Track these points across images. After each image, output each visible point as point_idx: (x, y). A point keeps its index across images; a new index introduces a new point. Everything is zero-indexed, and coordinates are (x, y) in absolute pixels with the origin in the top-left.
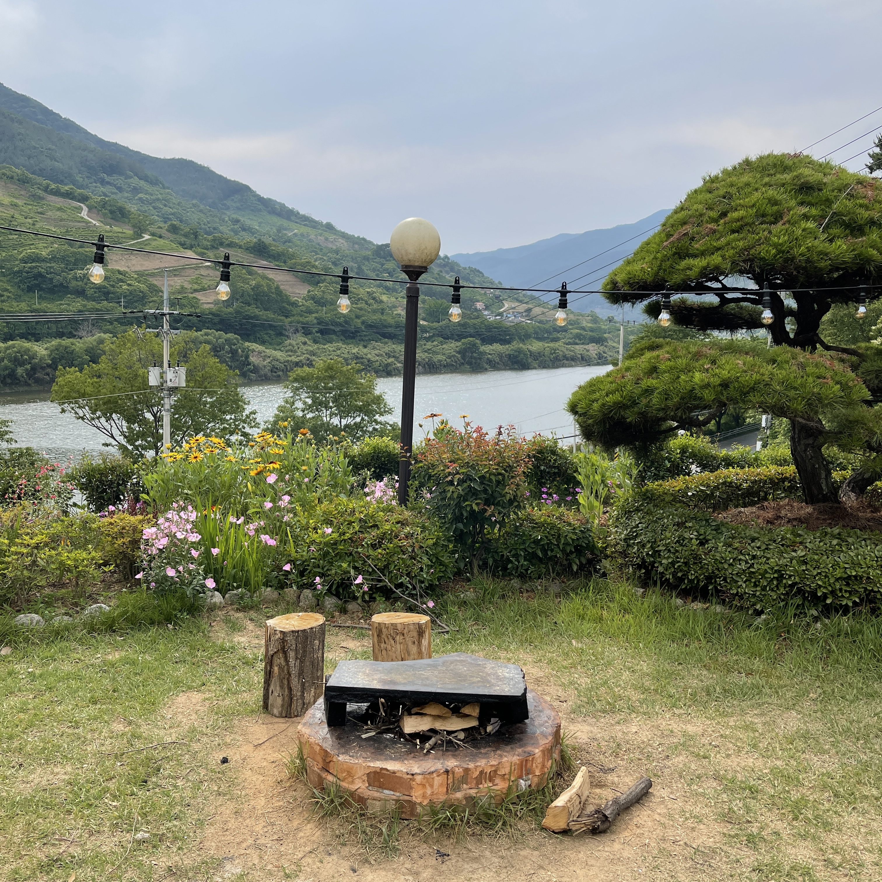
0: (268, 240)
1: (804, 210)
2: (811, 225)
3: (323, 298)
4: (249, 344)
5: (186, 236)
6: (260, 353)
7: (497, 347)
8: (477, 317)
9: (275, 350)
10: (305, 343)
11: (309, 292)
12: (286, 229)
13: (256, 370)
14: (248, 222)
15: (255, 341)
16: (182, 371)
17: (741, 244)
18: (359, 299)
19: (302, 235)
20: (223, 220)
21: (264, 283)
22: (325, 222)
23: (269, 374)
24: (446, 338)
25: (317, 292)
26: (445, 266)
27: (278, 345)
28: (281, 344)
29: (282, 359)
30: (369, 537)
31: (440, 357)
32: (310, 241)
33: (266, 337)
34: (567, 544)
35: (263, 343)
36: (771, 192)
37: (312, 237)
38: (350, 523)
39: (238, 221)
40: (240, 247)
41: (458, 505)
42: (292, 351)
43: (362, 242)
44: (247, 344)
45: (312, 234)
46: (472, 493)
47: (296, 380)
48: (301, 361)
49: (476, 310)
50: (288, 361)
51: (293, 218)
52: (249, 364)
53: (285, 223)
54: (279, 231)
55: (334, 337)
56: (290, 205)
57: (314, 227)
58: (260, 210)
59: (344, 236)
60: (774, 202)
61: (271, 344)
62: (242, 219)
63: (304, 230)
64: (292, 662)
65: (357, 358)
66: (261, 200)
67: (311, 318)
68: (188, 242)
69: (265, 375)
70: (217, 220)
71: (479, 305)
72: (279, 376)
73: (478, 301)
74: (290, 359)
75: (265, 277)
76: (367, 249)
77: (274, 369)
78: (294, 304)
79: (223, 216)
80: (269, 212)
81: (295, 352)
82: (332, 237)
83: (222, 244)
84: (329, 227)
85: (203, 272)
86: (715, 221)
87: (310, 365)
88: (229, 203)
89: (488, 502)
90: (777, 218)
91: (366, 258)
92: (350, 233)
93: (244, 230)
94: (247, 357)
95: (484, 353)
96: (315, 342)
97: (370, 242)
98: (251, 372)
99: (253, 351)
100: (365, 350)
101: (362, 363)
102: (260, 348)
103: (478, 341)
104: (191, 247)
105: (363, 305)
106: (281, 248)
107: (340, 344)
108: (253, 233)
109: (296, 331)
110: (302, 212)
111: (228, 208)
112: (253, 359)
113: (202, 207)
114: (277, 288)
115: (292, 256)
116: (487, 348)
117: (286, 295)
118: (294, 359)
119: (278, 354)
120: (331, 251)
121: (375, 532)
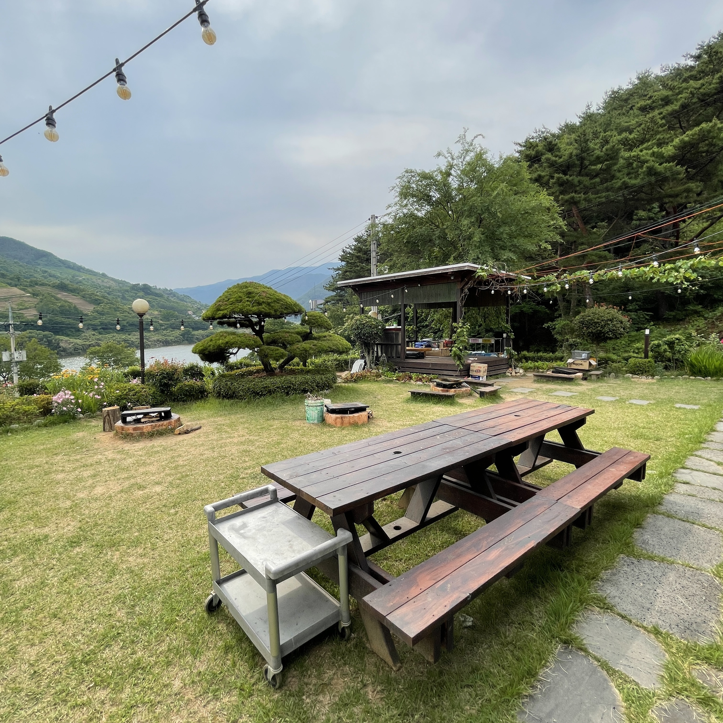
0: (67, 282)
1: (248, 299)
2: (248, 303)
3: (103, 311)
4: (59, 337)
5: (11, 279)
6: (66, 341)
7: (201, 332)
8: (189, 318)
9: (76, 339)
10: (94, 335)
11: (94, 308)
12: (77, 276)
13: (64, 350)
14: (53, 272)
15: (62, 335)
16: (24, 353)
17: (231, 308)
18: (124, 312)
19: (88, 279)
20: (37, 271)
21: (66, 304)
22: (101, 273)
23: (73, 352)
24: (174, 328)
25: (99, 308)
26: (170, 294)
27: (77, 336)
28: (79, 336)
29: (80, 344)
30: (131, 393)
31: (171, 338)
32: (93, 282)
33: (69, 333)
34: (196, 390)
35: (68, 335)
36: (240, 294)
37: (94, 280)
38: (125, 390)
39: (46, 272)
40: (49, 285)
41: (160, 381)
42: (86, 339)
43: (123, 283)
44: (58, 337)
45: (94, 279)
46: (165, 378)
47: (91, 353)
48: (92, 344)
49: (189, 315)
50: (84, 344)
51: (81, 270)
52: (60, 347)
53: (77, 273)
54: (73, 277)
55: (111, 331)
56: (79, 264)
57: (95, 275)
58: (60, 266)
59: (113, 280)
60: (240, 297)
61: (73, 336)
62: (49, 271)
63: (88, 276)
64: (111, 417)
65: (125, 340)
66: (60, 261)
67: (97, 322)
68: (13, 282)
69: (71, 353)
70: (33, 271)
71: (190, 313)
72: (79, 352)
73: (189, 310)
74: (85, 343)
75: (66, 301)
76: (126, 286)
77: (76, 349)
78: (86, 315)
79: (36, 269)
80: (66, 267)
81: (88, 339)
82: (106, 280)
83: (37, 284)
84: (104, 275)
85: (25, 299)
86: (227, 301)
87: (99, 345)
88: (39, 262)
89: (169, 380)
90: (241, 301)
91: (127, 291)
92: (116, 278)
93: (50, 276)
94: (58, 344)
95: (194, 335)
96: (100, 333)
97: (128, 283)
98: (62, 351)
99: (62, 340)
100: (129, 337)
101: (128, 343)
102: (67, 338)
103: (191, 330)
104: (16, 286)
105: (126, 314)
106: (75, 286)
107: (115, 334)
108: (57, 278)
109: (88, 329)
110: (87, 267)
111: (39, 265)
112: (61, 344)
113: (21, 264)
114: (75, 307)
115: (83, 290)
116: (196, 333)
117: (80, 311)
118: (88, 343)
119: (78, 341)
120: (106, 287)
121: (134, 391)
